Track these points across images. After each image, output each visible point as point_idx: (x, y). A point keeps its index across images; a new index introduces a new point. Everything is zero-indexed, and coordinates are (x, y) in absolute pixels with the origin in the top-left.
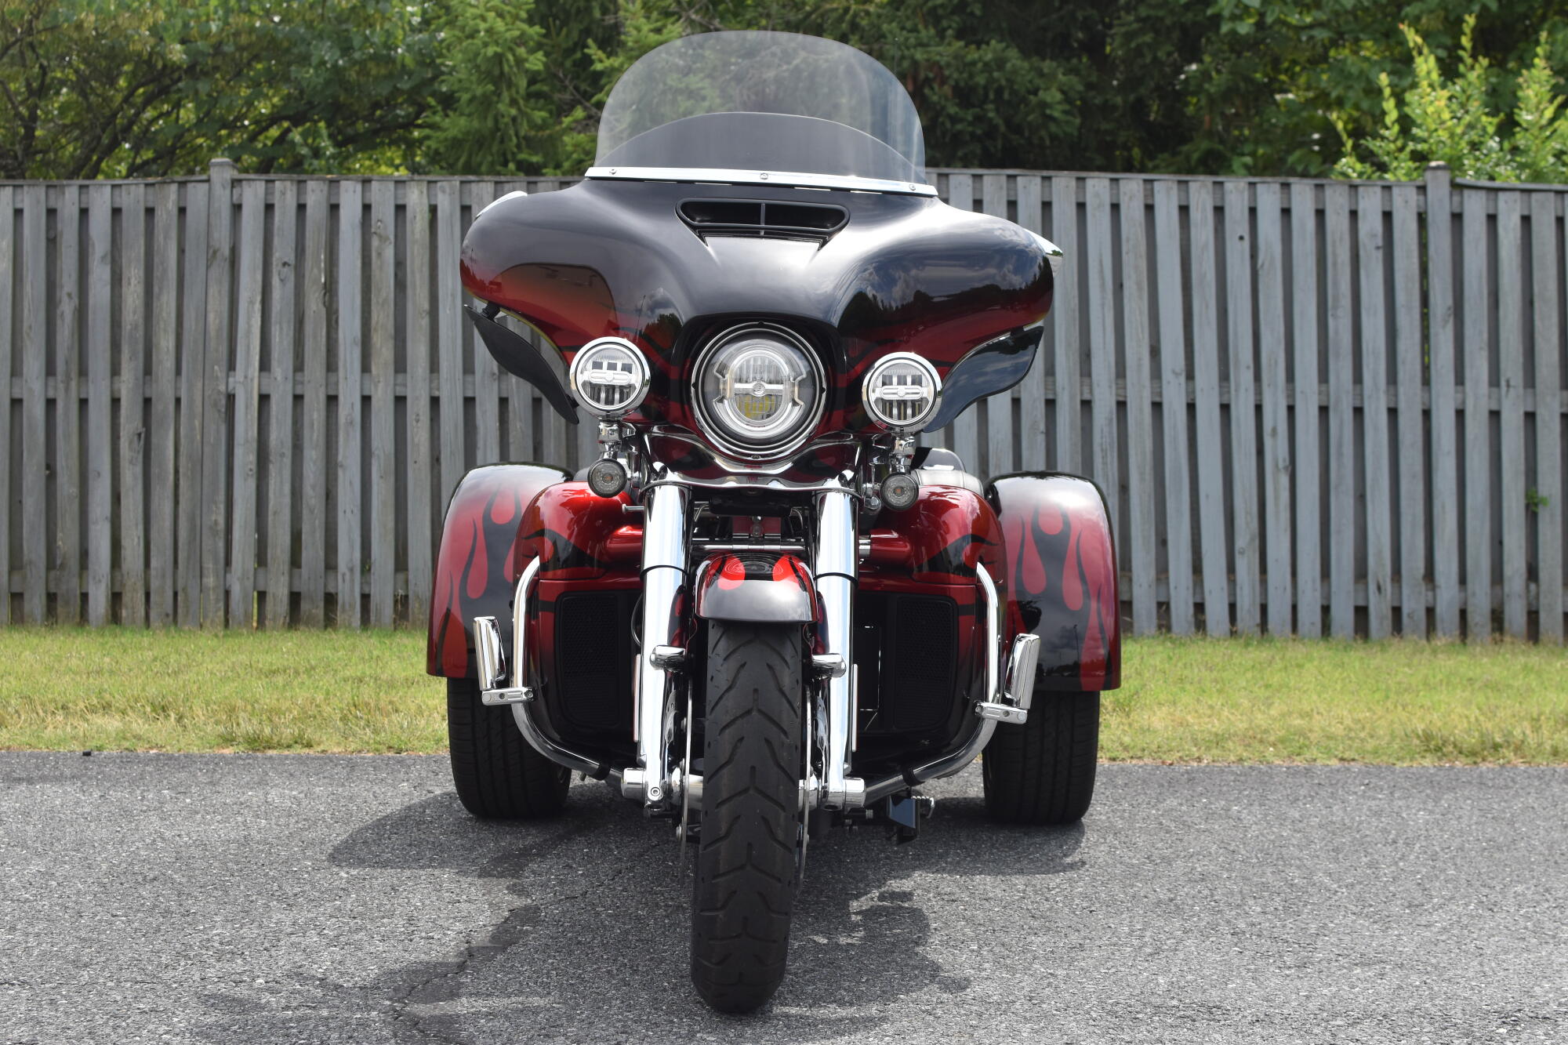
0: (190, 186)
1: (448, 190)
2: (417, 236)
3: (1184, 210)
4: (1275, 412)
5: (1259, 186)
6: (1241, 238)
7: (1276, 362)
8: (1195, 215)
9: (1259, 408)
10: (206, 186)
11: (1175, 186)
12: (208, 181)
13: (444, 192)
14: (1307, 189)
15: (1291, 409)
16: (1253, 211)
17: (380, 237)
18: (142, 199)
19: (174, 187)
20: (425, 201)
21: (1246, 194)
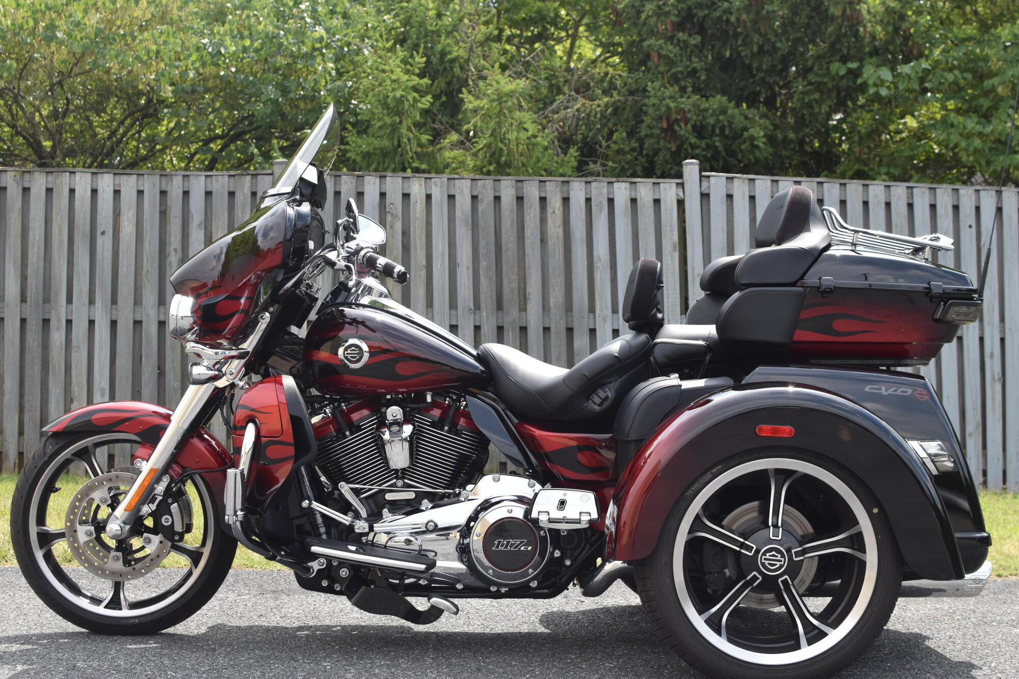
0: (259, 177)
1: (439, 184)
2: (418, 215)
3: (933, 207)
4: (992, 342)
5: (982, 193)
6: (970, 226)
7: (993, 309)
8: (940, 210)
9: (981, 339)
10: (271, 177)
11: (927, 191)
12: (272, 174)
13: (436, 185)
14: (1013, 194)
15: (1003, 340)
16: (978, 208)
17: (392, 215)
18: (226, 186)
19: (248, 178)
20: (423, 191)
21: (973, 197)
